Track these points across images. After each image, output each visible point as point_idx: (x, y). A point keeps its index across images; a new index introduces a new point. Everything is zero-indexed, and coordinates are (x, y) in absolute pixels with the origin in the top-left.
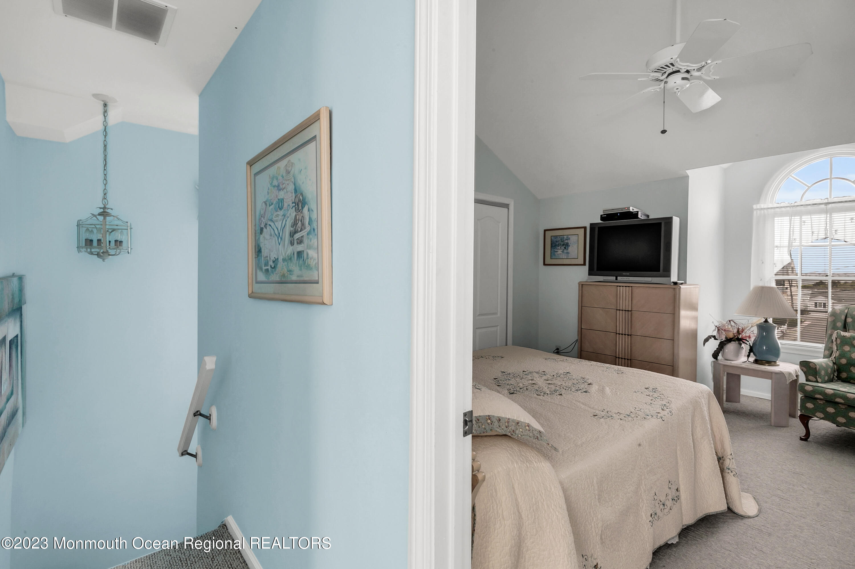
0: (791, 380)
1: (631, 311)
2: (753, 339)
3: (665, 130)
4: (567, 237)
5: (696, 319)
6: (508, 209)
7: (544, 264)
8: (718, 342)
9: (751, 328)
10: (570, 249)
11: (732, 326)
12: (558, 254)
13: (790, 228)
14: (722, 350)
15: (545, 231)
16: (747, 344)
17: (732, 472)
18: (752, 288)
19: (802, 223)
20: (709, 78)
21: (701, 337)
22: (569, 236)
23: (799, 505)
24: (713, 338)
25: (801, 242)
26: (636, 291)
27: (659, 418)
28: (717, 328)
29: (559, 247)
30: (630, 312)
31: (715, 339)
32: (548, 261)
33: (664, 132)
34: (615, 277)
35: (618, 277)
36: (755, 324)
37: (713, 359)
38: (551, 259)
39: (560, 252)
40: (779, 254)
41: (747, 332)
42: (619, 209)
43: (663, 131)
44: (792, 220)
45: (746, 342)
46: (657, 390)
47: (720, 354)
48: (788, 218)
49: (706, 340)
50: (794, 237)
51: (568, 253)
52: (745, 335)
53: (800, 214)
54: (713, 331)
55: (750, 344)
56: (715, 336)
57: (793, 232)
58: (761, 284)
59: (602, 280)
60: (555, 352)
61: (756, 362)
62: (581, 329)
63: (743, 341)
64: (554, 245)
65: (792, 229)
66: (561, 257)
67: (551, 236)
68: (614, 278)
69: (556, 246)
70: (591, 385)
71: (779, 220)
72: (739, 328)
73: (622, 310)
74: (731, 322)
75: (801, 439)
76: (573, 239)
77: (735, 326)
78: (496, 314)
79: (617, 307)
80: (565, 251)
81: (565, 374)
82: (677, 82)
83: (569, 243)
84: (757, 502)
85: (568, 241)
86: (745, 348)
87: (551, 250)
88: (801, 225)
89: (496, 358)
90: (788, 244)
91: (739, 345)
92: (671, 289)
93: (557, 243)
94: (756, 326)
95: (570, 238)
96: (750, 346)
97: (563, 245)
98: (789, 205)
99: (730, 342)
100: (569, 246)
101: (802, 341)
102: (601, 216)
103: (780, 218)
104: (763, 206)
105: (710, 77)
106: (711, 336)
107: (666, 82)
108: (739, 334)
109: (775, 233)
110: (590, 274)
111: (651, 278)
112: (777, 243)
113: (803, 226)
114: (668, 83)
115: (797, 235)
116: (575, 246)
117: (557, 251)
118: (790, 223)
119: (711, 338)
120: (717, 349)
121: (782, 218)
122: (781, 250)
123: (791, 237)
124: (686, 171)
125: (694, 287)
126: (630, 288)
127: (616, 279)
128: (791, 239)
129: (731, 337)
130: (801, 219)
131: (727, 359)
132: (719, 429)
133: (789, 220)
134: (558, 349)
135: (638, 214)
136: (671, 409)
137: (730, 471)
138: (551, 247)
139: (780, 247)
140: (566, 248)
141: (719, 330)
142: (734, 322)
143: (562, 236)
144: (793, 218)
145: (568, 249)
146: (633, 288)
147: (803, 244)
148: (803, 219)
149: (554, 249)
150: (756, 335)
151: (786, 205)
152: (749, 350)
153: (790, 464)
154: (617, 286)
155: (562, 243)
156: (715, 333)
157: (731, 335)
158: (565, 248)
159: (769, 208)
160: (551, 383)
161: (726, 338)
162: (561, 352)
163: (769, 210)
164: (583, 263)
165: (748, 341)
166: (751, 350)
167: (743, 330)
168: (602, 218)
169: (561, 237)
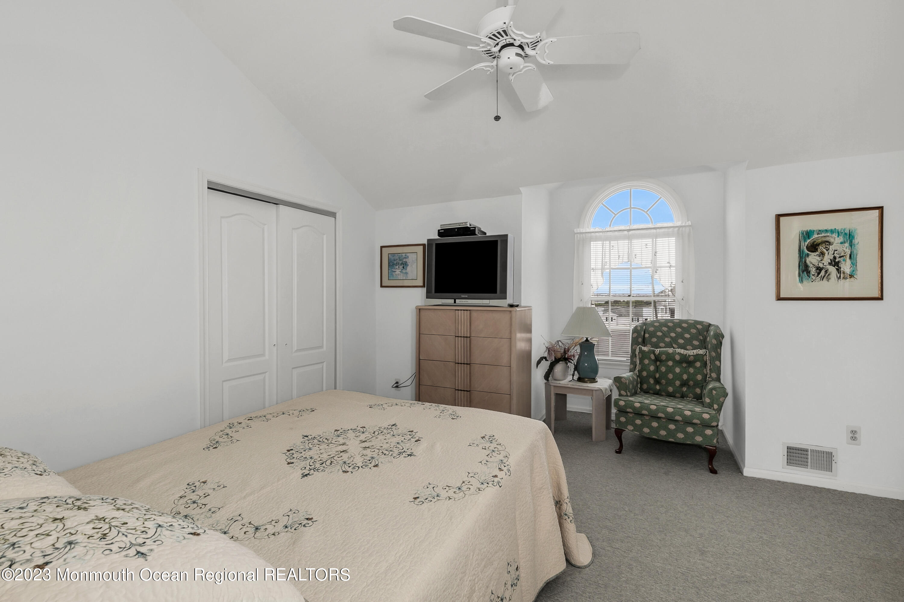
0: (607, 395)
1: (469, 337)
2: (577, 357)
3: (498, 116)
4: (405, 255)
5: (530, 341)
6: (335, 218)
7: (382, 286)
8: (548, 363)
9: (574, 347)
10: (409, 269)
11: (560, 346)
12: (396, 274)
13: (603, 252)
14: (553, 371)
15: (382, 247)
16: (572, 363)
17: (569, 518)
18: (574, 309)
19: (611, 247)
20: (544, 62)
21: (535, 358)
22: (408, 254)
23: (625, 534)
24: (544, 360)
25: (610, 265)
26: (474, 314)
27: (495, 485)
28: (548, 349)
29: (397, 267)
30: (468, 339)
31: (546, 360)
32: (386, 282)
33: (497, 118)
34: (453, 300)
35: (456, 300)
36: (578, 343)
37: (545, 381)
38: (388, 280)
39: (398, 272)
40: (594, 276)
41: (572, 351)
42: (457, 224)
43: (496, 116)
44: (604, 244)
45: (571, 361)
46: (493, 438)
47: (550, 375)
48: (601, 242)
49: (539, 362)
50: (606, 260)
51: (406, 273)
52: (570, 354)
53: (610, 239)
54: (544, 353)
55: (574, 363)
56: (546, 357)
57: (605, 255)
58: (581, 305)
59: (440, 304)
60: (395, 386)
61: (580, 380)
62: (420, 359)
63: (569, 360)
64: (392, 264)
65: (604, 253)
66: (399, 277)
67: (389, 254)
68: (451, 301)
69: (394, 264)
70: (419, 442)
71: (595, 245)
72: (566, 347)
73: (461, 337)
74: (559, 342)
75: (617, 452)
76: (412, 257)
77: (563, 346)
78: (321, 347)
79: (456, 333)
80: (404, 271)
81: (389, 427)
82: (510, 58)
83: (408, 262)
84: (591, 542)
85: (407, 260)
86: (571, 366)
87: (389, 270)
88: (610, 249)
89: (303, 413)
90: (601, 266)
91: (566, 365)
92: (507, 312)
93: (395, 262)
94: (579, 345)
95: (408, 256)
96: (574, 364)
97: (402, 264)
98: (602, 230)
99: (559, 362)
100: (408, 265)
101: (612, 356)
102: (439, 230)
103: (595, 243)
104: (582, 230)
105: (545, 60)
106: (543, 357)
107: (499, 57)
108: (566, 354)
109: (592, 257)
110: (428, 297)
111: (489, 300)
112: (593, 266)
113: (611, 250)
114: (501, 58)
115: (607, 260)
116: (414, 266)
117: (395, 270)
118: (603, 247)
119: (543, 360)
120: (548, 370)
121: (596, 242)
122: (596, 272)
123: (604, 260)
124: (520, 188)
125: (528, 309)
126: (469, 311)
127: (455, 302)
128: (604, 262)
129: (559, 357)
130: (610, 243)
131: (556, 379)
132: (555, 469)
133: (601, 244)
134: (397, 383)
135: (475, 230)
136: (509, 467)
137: (567, 517)
138: (389, 266)
139: (596, 269)
140: (405, 267)
141: (549, 351)
142: (562, 343)
143: (400, 253)
144: (604, 242)
145: (406, 269)
146: (471, 311)
147: (611, 266)
148: (611, 244)
149: (392, 268)
150: (579, 354)
151: (599, 231)
152: (574, 369)
153: (612, 484)
154: (456, 310)
155: (400, 262)
156: (546, 355)
157: (559, 356)
158: (403, 267)
159: (586, 233)
160: (367, 446)
161: (555, 358)
162: (401, 386)
163: (587, 234)
164: (422, 285)
165: (573, 360)
166: (576, 368)
167: (568, 350)
168: (440, 234)
169: (399, 255)
